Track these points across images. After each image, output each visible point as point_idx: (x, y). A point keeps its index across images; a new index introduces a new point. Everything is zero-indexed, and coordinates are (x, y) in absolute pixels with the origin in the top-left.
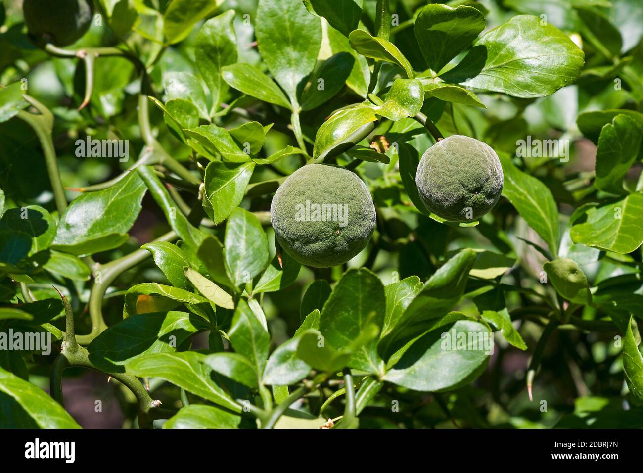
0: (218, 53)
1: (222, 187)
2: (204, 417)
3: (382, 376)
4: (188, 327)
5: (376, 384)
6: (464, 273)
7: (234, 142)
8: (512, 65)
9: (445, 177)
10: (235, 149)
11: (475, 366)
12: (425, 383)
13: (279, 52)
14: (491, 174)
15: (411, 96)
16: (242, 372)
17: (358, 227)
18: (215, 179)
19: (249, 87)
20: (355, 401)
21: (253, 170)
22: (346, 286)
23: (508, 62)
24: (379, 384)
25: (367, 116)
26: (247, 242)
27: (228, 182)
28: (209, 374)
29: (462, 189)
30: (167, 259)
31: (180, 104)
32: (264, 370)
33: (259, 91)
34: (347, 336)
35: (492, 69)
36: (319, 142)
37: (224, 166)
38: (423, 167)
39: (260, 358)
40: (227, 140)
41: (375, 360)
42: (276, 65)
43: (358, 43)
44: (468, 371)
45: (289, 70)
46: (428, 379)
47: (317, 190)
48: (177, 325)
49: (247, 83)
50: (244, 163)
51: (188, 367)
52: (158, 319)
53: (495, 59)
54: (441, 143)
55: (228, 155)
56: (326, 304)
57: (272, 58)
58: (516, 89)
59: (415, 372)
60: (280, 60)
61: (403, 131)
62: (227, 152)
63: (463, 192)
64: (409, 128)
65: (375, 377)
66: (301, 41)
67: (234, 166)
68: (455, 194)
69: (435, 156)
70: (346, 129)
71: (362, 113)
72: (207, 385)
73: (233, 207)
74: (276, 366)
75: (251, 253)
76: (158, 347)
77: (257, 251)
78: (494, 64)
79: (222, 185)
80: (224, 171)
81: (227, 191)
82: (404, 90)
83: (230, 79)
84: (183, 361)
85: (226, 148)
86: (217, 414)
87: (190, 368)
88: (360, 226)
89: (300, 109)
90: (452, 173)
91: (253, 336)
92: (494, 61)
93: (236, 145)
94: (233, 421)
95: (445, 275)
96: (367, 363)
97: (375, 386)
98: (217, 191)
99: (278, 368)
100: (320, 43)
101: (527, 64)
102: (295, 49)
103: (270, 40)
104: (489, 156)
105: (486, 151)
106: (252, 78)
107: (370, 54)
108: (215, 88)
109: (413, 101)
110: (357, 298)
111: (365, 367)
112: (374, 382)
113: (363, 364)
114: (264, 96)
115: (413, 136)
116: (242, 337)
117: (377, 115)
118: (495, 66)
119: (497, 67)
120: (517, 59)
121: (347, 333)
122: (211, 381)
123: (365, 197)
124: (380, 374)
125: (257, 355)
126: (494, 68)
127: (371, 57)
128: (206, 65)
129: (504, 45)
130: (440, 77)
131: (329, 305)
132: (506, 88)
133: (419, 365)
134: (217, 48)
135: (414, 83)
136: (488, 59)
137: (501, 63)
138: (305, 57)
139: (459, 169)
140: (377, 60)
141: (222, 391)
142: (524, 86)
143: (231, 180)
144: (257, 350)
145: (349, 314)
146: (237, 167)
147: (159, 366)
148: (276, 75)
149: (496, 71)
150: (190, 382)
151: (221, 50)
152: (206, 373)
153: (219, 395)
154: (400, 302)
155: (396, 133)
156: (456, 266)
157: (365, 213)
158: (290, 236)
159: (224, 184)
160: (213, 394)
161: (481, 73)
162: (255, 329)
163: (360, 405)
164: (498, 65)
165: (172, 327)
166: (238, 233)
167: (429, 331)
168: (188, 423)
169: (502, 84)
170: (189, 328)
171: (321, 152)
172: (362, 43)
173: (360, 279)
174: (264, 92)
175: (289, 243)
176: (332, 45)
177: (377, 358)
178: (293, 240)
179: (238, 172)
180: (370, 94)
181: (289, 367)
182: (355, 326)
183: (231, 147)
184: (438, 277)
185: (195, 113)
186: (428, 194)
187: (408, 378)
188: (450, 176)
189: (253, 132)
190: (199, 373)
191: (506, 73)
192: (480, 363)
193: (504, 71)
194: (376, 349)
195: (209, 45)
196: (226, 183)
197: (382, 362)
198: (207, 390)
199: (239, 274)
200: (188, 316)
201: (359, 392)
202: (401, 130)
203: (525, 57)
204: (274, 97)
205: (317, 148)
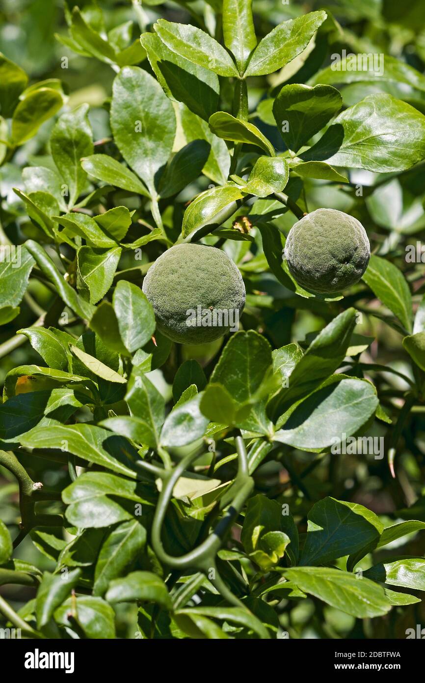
0: (74, 147)
1: (92, 272)
2: (102, 483)
3: (272, 437)
4: (74, 402)
5: (266, 445)
6: (348, 331)
7: (100, 229)
8: (369, 142)
9: (315, 248)
10: (101, 235)
11: (362, 423)
12: (314, 441)
13: (135, 142)
14: (359, 244)
15: (276, 173)
16: (142, 433)
17: (231, 302)
18: (86, 264)
19: (109, 176)
20: (248, 461)
21: (120, 255)
22: (234, 349)
23: (365, 138)
24: (269, 444)
25: (234, 194)
26: (134, 313)
27: (97, 267)
28: (101, 444)
29: (332, 259)
30: (44, 342)
31: (41, 196)
32: (160, 433)
33: (118, 180)
34: (236, 399)
35: (349, 146)
36: (188, 221)
37: (92, 252)
38: (292, 240)
39: (156, 421)
40: (92, 227)
41: (264, 422)
42: (133, 155)
43: (218, 126)
44: (356, 428)
45: (146, 159)
46: (318, 437)
47: (189, 267)
48: (63, 401)
49: (106, 172)
50: (111, 248)
51: (80, 437)
52: (44, 397)
53: (352, 137)
54: (307, 217)
55: (95, 241)
56: (216, 367)
57: (128, 149)
58: (374, 165)
59: (304, 431)
60: (136, 150)
61: (263, 213)
62: (94, 238)
63: (334, 262)
64: (269, 210)
65: (265, 438)
66: (156, 131)
67: (102, 251)
68: (325, 264)
69: (304, 229)
70: (214, 208)
71: (229, 192)
72: (101, 454)
73: (104, 290)
74: (172, 428)
75: (139, 322)
76: (45, 422)
77: (145, 321)
78: (351, 141)
79: (92, 270)
80: (93, 256)
81: (97, 275)
82: (269, 167)
83: (90, 169)
84: (75, 431)
85: (93, 234)
86: (114, 480)
87: (82, 439)
88: (232, 301)
89: (159, 197)
90: (322, 244)
91: (149, 400)
92: (351, 139)
93: (101, 232)
94: (129, 486)
95: (330, 334)
96: (256, 424)
97: (265, 447)
98: (87, 276)
99: (174, 430)
100: (175, 132)
101: (384, 140)
102: (150, 139)
103: (125, 131)
104: (356, 227)
105: (353, 223)
106: (111, 168)
107: (229, 136)
108: (72, 181)
109: (278, 177)
110: (245, 361)
111: (255, 429)
112: (265, 443)
113: (253, 425)
114: (124, 185)
115: (273, 217)
116: (138, 401)
117: (243, 193)
118: (352, 143)
119: (355, 145)
120: (374, 135)
121: (237, 396)
122: (103, 450)
123: (235, 273)
124: (270, 434)
125: (153, 418)
126: (352, 145)
127: (231, 140)
128: (62, 159)
129: (361, 123)
130: (299, 156)
131: (219, 368)
132: (364, 164)
133: (308, 424)
134: (73, 141)
135: (277, 160)
136: (345, 137)
137: (358, 140)
138: (161, 146)
139: (328, 239)
140: (236, 142)
141: (115, 460)
142: (382, 161)
143: (100, 265)
144: (153, 413)
145: (238, 377)
146: (105, 253)
147: (52, 437)
148: (133, 165)
149: (354, 149)
150: (84, 452)
151: (77, 143)
152: (98, 443)
153: (112, 463)
154: (280, 369)
155: (256, 215)
156: (341, 325)
157: (237, 289)
158: (164, 313)
159: (94, 268)
160: (107, 462)
161: (339, 151)
162: (151, 393)
163: (252, 466)
164: (355, 143)
165: (58, 403)
166: (125, 304)
167: (315, 391)
168: (87, 489)
169: (360, 161)
170: (75, 404)
171: (190, 231)
172: (222, 126)
173: (247, 342)
174: (124, 181)
175: (163, 321)
176: (186, 134)
177: (267, 420)
178: (167, 318)
179: (106, 257)
180: (232, 175)
181: (184, 428)
182: (244, 389)
183: (97, 233)
184: (324, 336)
185: (55, 205)
186: (299, 266)
187: (297, 438)
188: (320, 247)
189: (119, 217)
190: (92, 443)
191: (364, 150)
192: (367, 419)
193: (361, 148)
194: (265, 410)
195: (65, 139)
196: (95, 267)
197: (271, 423)
198: (101, 458)
199: (129, 343)
200: (73, 392)
201: (250, 452)
202: (261, 212)
203: (382, 133)
204: (134, 186)
205: (186, 227)
